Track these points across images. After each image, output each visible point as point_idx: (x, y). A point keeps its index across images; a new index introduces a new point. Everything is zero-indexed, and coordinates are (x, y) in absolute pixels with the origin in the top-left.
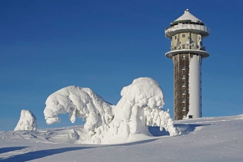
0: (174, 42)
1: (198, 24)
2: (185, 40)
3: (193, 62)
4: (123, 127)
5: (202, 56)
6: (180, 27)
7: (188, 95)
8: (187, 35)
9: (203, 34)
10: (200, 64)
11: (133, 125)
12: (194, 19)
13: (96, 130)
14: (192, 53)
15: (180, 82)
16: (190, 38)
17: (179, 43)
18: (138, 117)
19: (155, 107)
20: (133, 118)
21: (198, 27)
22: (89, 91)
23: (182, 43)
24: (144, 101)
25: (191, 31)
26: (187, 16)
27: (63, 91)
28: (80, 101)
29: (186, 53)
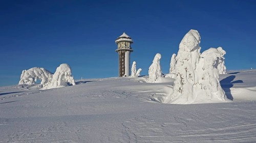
0: (119, 45)
1: (128, 38)
2: (123, 45)
3: (127, 54)
4: (55, 83)
5: (130, 51)
6: (121, 39)
7: (124, 67)
8: (124, 43)
9: (131, 42)
10: (130, 54)
11: (59, 82)
12: (127, 36)
13: (46, 84)
14: (126, 50)
15: (121, 62)
16: (125, 44)
17: (121, 46)
18: (61, 79)
19: (67, 75)
20: (59, 79)
21: (129, 40)
22: (42, 69)
23: (122, 46)
24: (63, 73)
25: (126, 41)
26: (124, 35)
27: (31, 69)
28: (38, 73)
29: (124, 50)
